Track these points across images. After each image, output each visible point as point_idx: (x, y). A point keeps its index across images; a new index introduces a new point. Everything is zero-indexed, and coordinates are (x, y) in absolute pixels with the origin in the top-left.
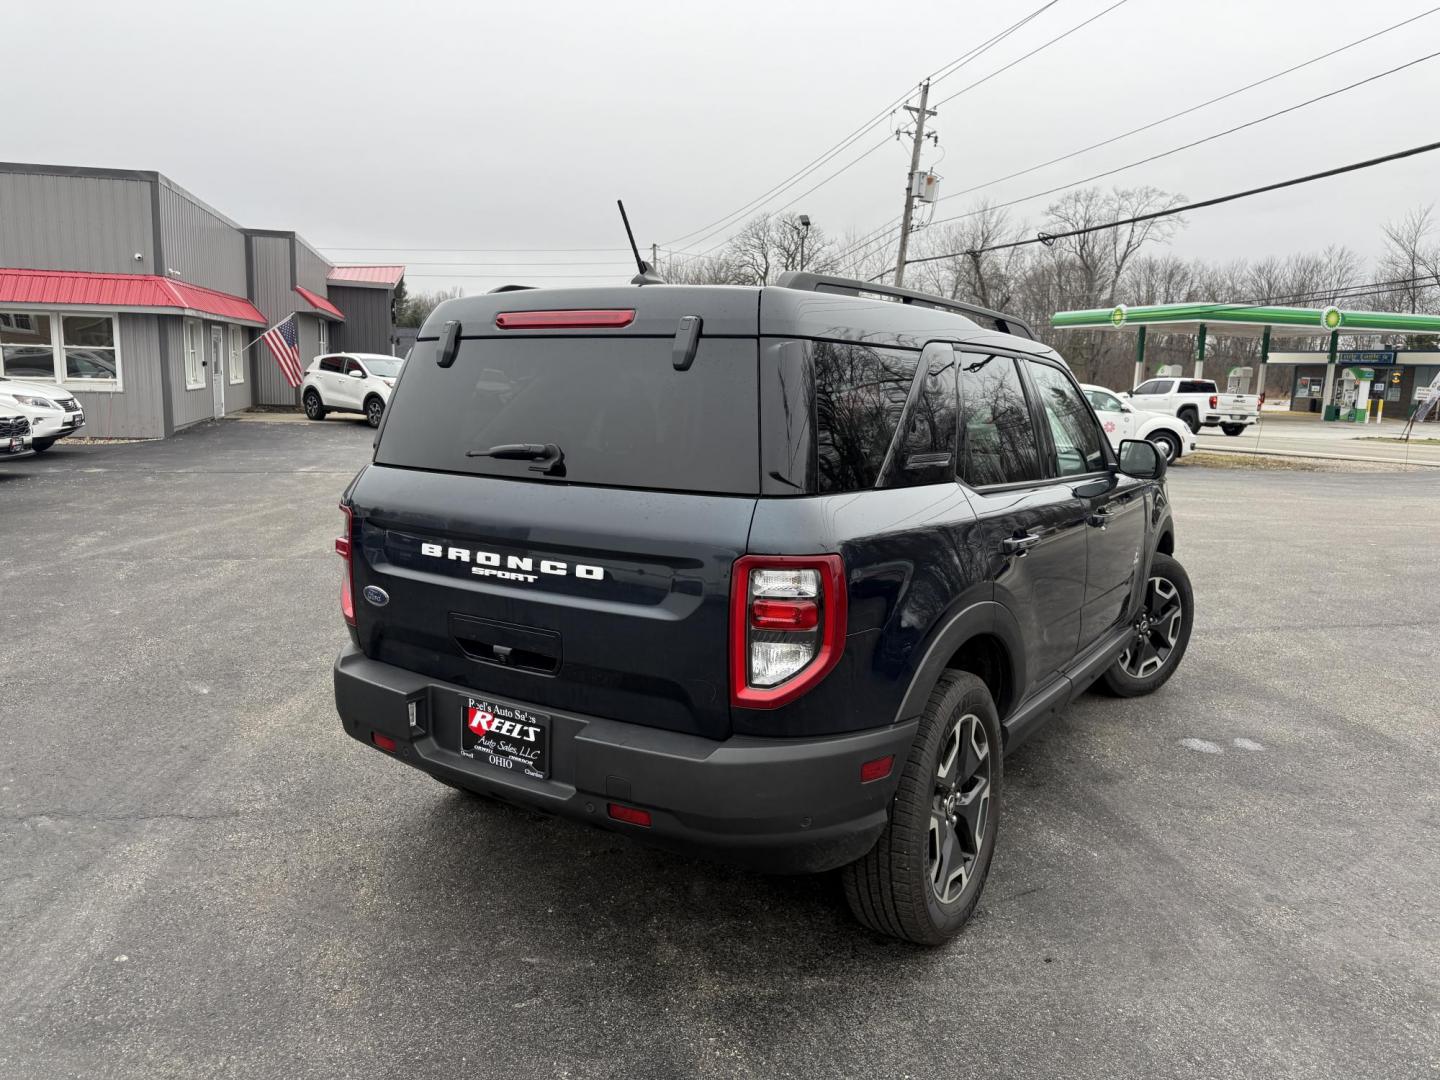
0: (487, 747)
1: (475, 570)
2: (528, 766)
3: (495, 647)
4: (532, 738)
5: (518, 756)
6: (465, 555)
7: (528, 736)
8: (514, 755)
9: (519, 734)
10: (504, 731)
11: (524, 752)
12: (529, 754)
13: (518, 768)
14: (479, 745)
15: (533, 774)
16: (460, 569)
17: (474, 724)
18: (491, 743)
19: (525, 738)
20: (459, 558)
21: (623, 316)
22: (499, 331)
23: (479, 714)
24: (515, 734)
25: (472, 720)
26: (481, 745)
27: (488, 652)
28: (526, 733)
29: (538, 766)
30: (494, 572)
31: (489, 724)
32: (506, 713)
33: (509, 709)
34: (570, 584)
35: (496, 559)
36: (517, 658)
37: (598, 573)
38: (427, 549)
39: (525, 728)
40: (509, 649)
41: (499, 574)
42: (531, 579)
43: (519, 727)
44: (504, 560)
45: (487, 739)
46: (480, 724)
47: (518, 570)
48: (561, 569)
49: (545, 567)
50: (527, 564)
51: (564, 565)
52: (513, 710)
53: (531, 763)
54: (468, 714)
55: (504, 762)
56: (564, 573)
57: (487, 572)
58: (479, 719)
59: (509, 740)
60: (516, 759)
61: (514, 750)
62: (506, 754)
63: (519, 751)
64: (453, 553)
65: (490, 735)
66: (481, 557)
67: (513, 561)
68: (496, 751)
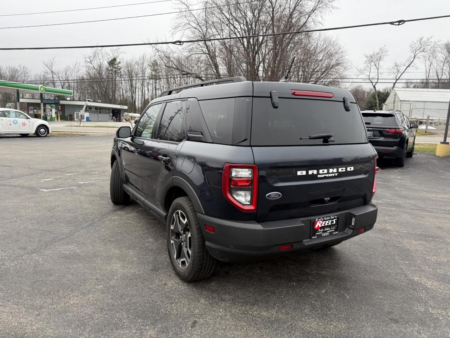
0: (321, 232)
1: (319, 176)
2: (333, 232)
3: (325, 199)
5: (330, 230)
6: (315, 172)
8: (329, 230)
10: (326, 225)
13: (331, 233)
14: (317, 233)
15: (335, 233)
17: (317, 226)
18: (322, 230)
19: (333, 224)
20: (313, 173)
22: (294, 96)
23: (318, 222)
25: (316, 226)
26: (319, 232)
27: (323, 201)
29: (336, 230)
30: (325, 175)
31: (321, 224)
32: (328, 218)
33: (329, 217)
35: (326, 171)
37: (352, 169)
38: (299, 173)
40: (329, 198)
41: (327, 175)
42: (336, 174)
44: (328, 171)
45: (321, 229)
46: (318, 226)
47: (333, 173)
49: (340, 170)
50: (335, 170)
51: (344, 168)
53: (334, 230)
55: (327, 234)
56: (344, 171)
57: (323, 176)
58: (319, 224)
60: (330, 231)
62: (326, 231)
63: (330, 229)
64: (310, 172)
66: (321, 171)
67: (331, 171)
68: (323, 232)
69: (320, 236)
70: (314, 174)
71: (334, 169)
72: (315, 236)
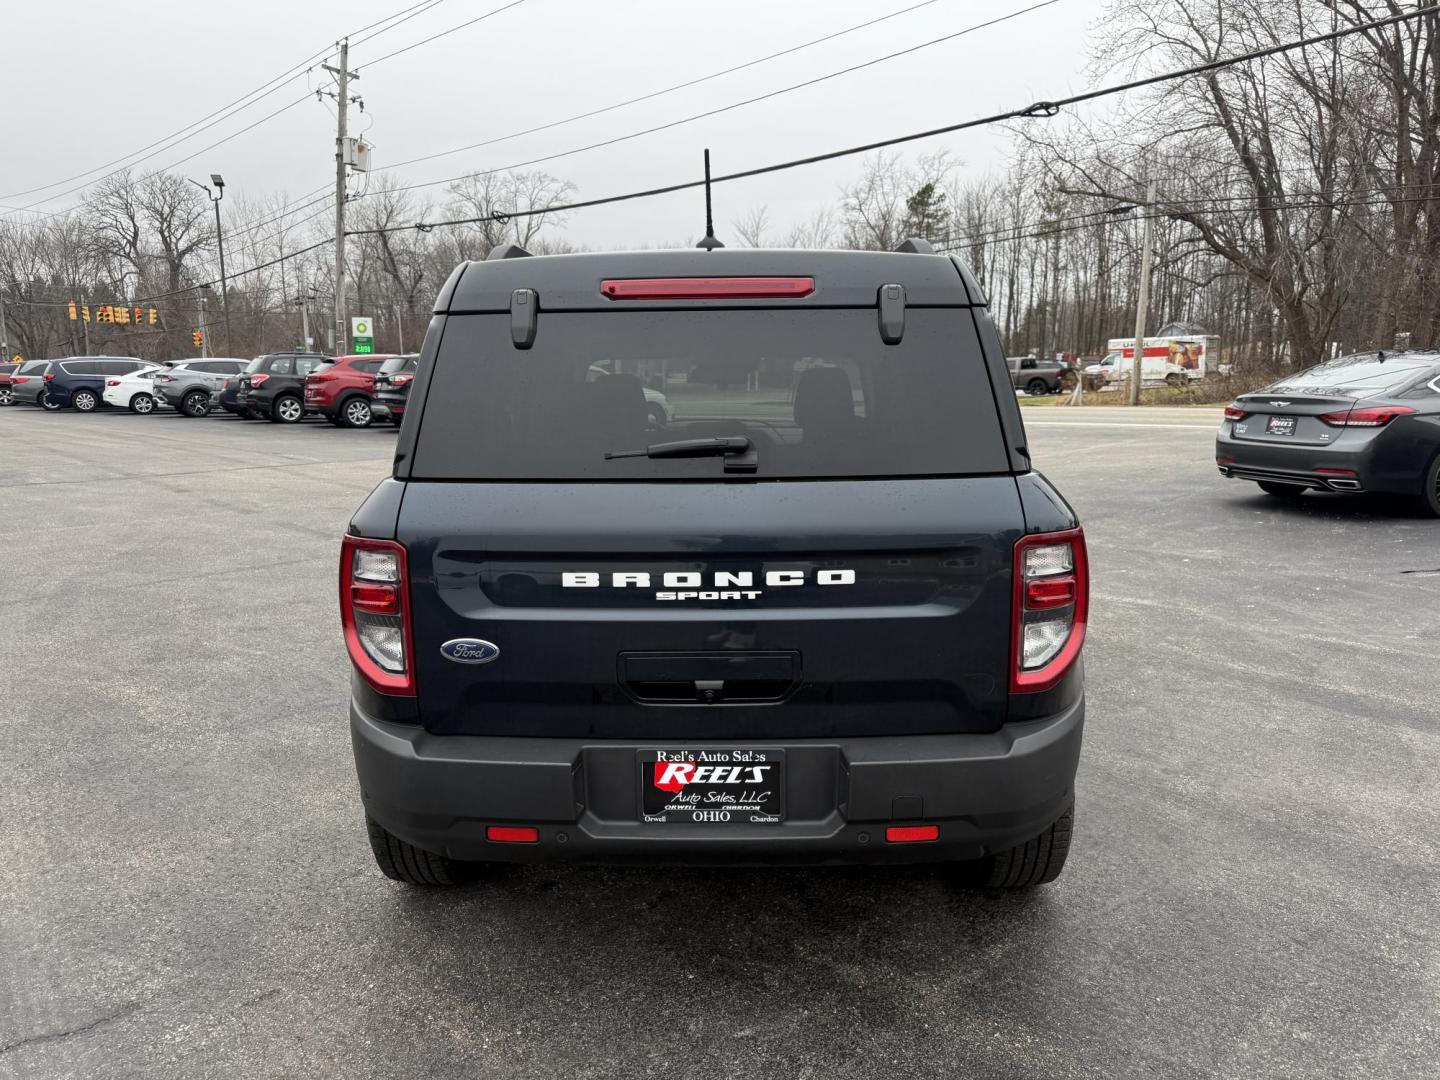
1: (660, 596)
2: (754, 813)
3: (698, 683)
4: (758, 778)
5: (738, 804)
6: (643, 580)
7: (752, 777)
8: (731, 804)
9: (736, 779)
11: (747, 798)
12: (755, 798)
13: (739, 819)
14: (671, 804)
15: (762, 820)
16: (633, 597)
17: (665, 779)
18: (694, 798)
19: (747, 781)
21: (801, 285)
24: (732, 779)
26: (677, 802)
27: (689, 691)
28: (751, 775)
29: (767, 809)
30: (694, 595)
31: (689, 776)
32: (719, 757)
33: (722, 753)
34: (812, 594)
35: (694, 579)
36: (731, 690)
37: (848, 577)
38: (569, 580)
39: (748, 769)
40: (722, 682)
41: (703, 596)
42: (752, 595)
43: (737, 770)
46: (673, 779)
47: (732, 587)
48: (797, 578)
49: (773, 578)
50: (745, 578)
51: (800, 574)
52: (730, 753)
53: (758, 808)
54: (653, 769)
55: (716, 816)
56: (801, 582)
57: (682, 596)
58: (674, 773)
59: (720, 788)
60: (734, 808)
61: (731, 799)
62: (718, 806)
63: (737, 798)
64: (620, 580)
65: (689, 789)
66: (670, 579)
67: (722, 578)
68: (701, 805)
69: (683, 819)
70: (638, 585)
71: (740, 574)
72: (660, 816)
